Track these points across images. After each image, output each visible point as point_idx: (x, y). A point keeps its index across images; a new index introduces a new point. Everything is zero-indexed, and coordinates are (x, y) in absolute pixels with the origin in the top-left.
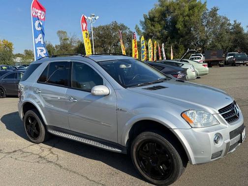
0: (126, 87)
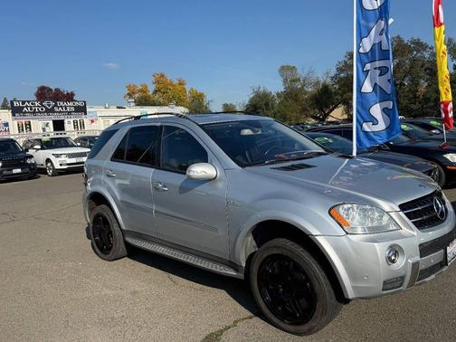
0: (243, 166)
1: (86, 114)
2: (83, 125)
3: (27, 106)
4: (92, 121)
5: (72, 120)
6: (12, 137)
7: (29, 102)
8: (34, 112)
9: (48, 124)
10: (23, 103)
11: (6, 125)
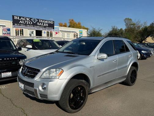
1: (54, 29)
2: (51, 35)
3: (22, 20)
4: (57, 33)
5: (46, 31)
6: (11, 38)
7: (23, 18)
8: (26, 24)
9: (33, 32)
10: (20, 17)
11: (9, 30)
